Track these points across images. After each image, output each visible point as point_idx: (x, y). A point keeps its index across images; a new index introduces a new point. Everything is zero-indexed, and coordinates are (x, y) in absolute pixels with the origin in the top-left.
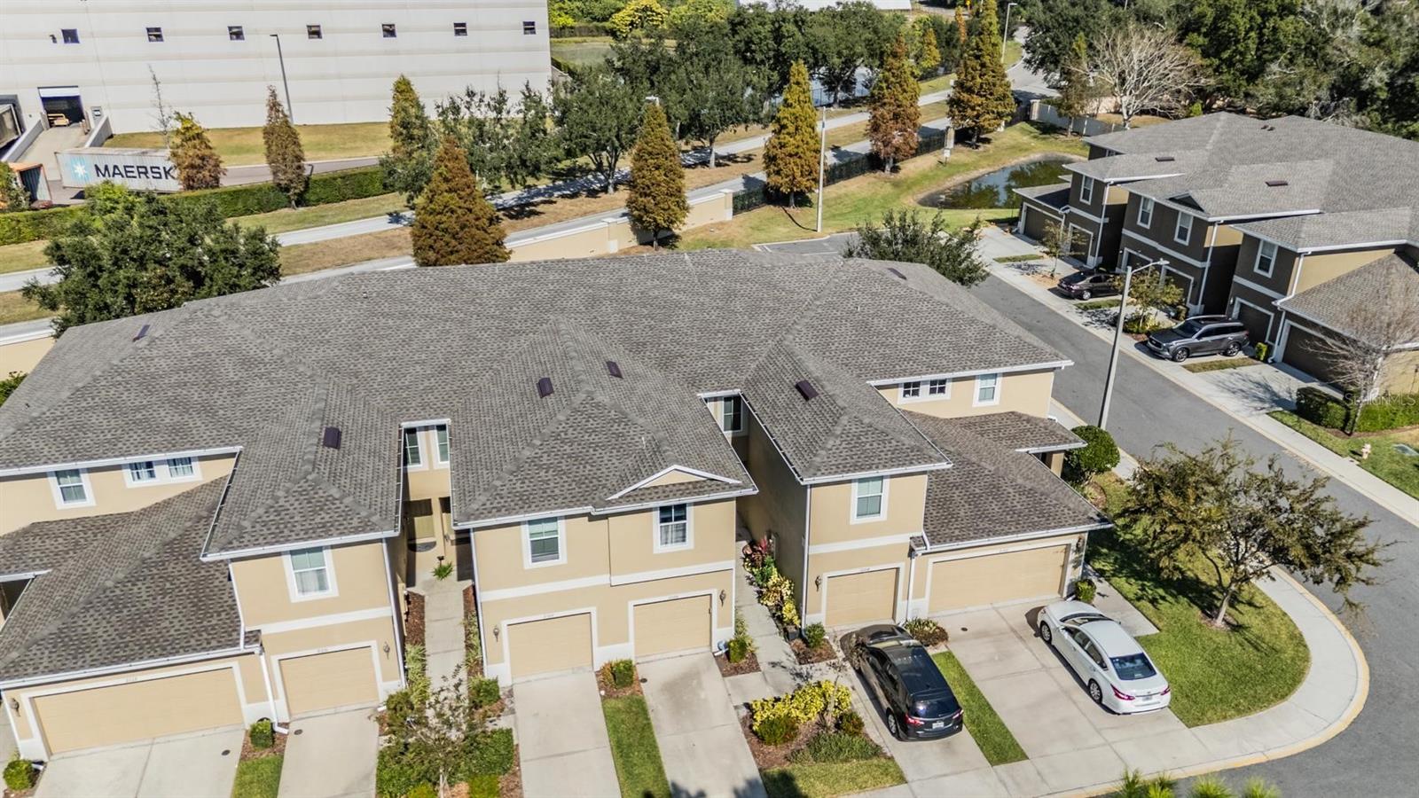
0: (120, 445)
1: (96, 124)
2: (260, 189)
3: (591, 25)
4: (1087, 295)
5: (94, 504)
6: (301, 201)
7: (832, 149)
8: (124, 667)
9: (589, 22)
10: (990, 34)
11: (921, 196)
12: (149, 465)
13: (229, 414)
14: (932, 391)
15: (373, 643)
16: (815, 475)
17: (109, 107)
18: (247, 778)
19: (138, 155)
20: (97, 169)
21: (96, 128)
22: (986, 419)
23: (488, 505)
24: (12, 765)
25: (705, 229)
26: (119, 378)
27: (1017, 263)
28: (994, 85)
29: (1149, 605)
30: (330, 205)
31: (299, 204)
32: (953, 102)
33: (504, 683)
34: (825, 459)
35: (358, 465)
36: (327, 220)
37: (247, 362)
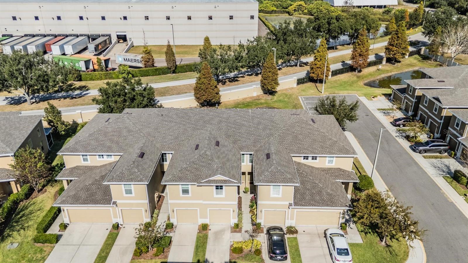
0: (96, 150)
1: (130, 43)
2: (163, 68)
3: (282, 10)
4: (401, 126)
5: (90, 163)
6: (174, 72)
7: (342, 62)
8: (86, 205)
9: (282, 9)
10: (402, 26)
11: (366, 82)
12: (102, 155)
13: (122, 144)
14: (313, 159)
15: (143, 209)
16: (259, 182)
17: (133, 38)
18: (110, 236)
19: (134, 56)
20: (124, 59)
21: (129, 43)
22: (330, 169)
23: (171, 179)
24: (61, 224)
25: (286, 90)
26: (100, 132)
27: (384, 111)
28: (402, 44)
29: (364, 234)
30: (182, 74)
31: (173, 73)
32: (387, 49)
33: (175, 224)
34: (263, 178)
35: (146, 163)
36: (179, 79)
37: (129, 131)
